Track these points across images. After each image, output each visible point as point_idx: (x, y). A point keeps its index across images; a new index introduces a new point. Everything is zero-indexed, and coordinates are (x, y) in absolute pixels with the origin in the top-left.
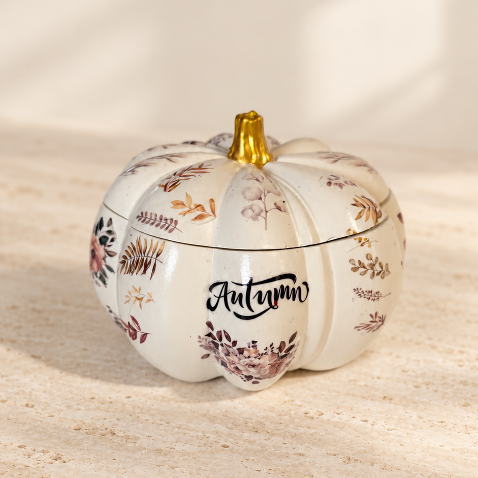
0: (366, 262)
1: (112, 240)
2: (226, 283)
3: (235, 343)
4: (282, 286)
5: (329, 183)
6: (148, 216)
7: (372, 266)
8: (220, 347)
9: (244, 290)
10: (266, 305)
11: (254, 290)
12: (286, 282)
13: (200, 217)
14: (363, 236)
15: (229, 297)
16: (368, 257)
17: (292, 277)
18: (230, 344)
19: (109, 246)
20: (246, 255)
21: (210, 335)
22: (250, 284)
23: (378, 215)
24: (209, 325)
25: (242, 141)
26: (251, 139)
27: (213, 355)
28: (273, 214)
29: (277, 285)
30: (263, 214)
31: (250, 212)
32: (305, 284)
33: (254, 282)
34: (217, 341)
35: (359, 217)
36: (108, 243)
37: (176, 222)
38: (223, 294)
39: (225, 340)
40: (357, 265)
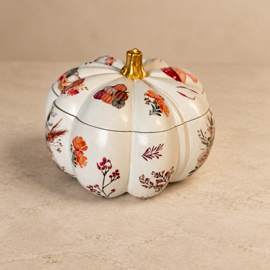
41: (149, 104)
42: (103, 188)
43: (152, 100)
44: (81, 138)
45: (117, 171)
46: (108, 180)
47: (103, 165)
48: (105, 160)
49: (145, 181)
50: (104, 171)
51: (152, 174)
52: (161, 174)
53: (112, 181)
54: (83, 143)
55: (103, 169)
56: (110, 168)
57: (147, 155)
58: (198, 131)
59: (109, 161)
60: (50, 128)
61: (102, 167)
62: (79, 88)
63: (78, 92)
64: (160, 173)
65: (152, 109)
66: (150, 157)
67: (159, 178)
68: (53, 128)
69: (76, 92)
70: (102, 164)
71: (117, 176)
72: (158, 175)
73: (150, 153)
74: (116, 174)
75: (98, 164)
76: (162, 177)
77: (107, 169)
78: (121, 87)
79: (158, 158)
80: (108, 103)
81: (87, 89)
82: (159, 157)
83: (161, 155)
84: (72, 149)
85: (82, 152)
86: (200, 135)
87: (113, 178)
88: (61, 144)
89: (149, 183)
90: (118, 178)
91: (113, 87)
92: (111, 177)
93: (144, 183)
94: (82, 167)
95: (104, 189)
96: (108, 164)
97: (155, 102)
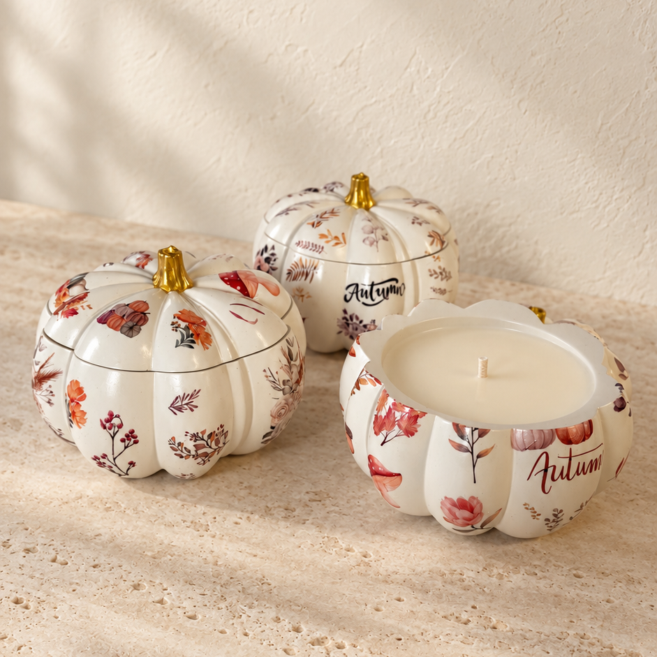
0: (438, 271)
1: (275, 260)
2: (357, 285)
3: (361, 322)
4: (391, 286)
5: (413, 223)
6: (304, 244)
7: (441, 273)
8: (351, 326)
9: (368, 288)
10: (381, 297)
11: (375, 288)
12: (393, 283)
13: (337, 244)
14: (436, 255)
15: (359, 293)
16: (440, 268)
17: (396, 280)
18: (358, 322)
19: (273, 264)
20: (368, 267)
21: (345, 318)
22: (372, 285)
23: (443, 243)
24: (345, 312)
25: (356, 194)
26: (362, 192)
27: (344, 331)
28: (382, 242)
29: (388, 285)
30: (375, 243)
31: (367, 242)
32: (403, 284)
33: (375, 283)
34: (350, 322)
35: (432, 243)
36: (272, 262)
37: (323, 248)
38: (355, 291)
39: (355, 320)
40: (433, 272)
41: (176, 331)
42: (114, 459)
43: (183, 325)
44: (77, 382)
45: (132, 432)
46: (119, 446)
47: (109, 423)
48: (111, 415)
49: (176, 447)
50: (111, 432)
51: (186, 435)
52: (200, 435)
53: (126, 448)
54: (80, 390)
55: (110, 429)
56: (120, 426)
57: (176, 408)
58: (265, 371)
59: (118, 416)
60: (37, 368)
61: (108, 425)
62: (78, 306)
63: (76, 313)
64: (197, 433)
65: (179, 338)
66: (180, 409)
67: (198, 442)
68: (42, 367)
69: (74, 312)
70: (108, 421)
71: (133, 440)
72: (195, 437)
73: (179, 404)
74: (131, 437)
75: (101, 421)
76: (203, 439)
77: (116, 429)
78: (141, 305)
79: (192, 410)
80: (115, 329)
81: (91, 308)
82: (194, 409)
83: (197, 407)
84: (66, 400)
85: (78, 403)
86: (267, 377)
87: (127, 442)
88: (51, 392)
89: (184, 450)
90: (136, 442)
91: (128, 305)
92: (123, 441)
93: (176, 450)
94: (80, 427)
95: (116, 460)
96: (116, 421)
97: (187, 328)
